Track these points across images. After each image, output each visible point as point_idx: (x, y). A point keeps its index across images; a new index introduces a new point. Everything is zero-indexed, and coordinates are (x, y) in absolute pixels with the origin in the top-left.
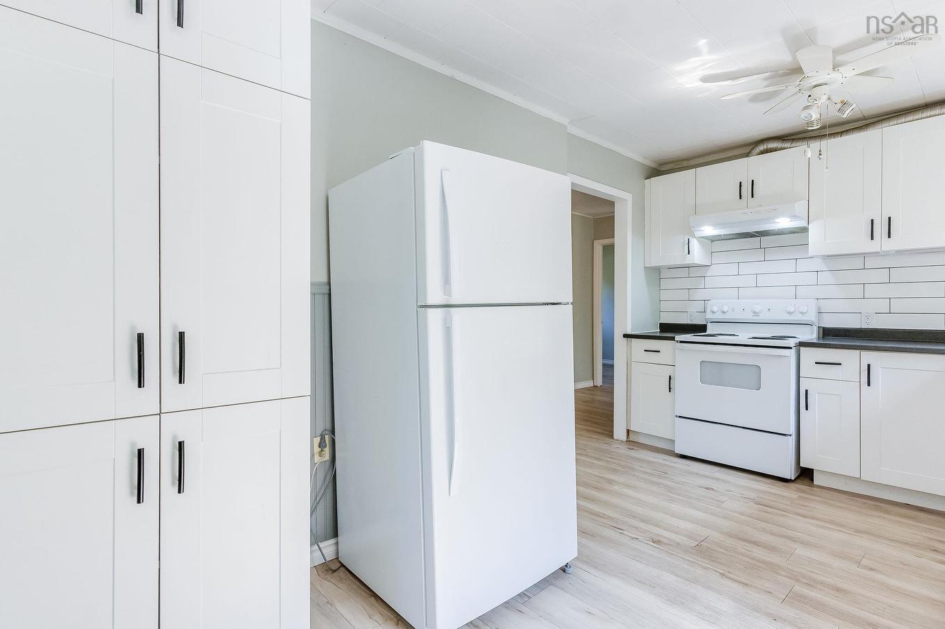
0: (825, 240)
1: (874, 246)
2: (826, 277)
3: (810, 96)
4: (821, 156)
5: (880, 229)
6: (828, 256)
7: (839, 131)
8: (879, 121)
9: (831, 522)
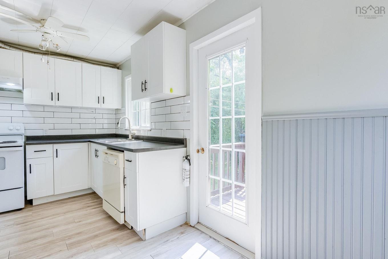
0: (32, 98)
1: (52, 103)
2: (27, 114)
3: (43, 35)
4: (48, 63)
5: (55, 97)
6: (32, 105)
7: (34, 51)
8: (53, 54)
9: (54, 215)
